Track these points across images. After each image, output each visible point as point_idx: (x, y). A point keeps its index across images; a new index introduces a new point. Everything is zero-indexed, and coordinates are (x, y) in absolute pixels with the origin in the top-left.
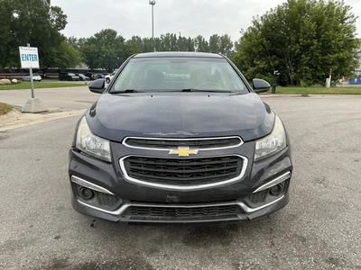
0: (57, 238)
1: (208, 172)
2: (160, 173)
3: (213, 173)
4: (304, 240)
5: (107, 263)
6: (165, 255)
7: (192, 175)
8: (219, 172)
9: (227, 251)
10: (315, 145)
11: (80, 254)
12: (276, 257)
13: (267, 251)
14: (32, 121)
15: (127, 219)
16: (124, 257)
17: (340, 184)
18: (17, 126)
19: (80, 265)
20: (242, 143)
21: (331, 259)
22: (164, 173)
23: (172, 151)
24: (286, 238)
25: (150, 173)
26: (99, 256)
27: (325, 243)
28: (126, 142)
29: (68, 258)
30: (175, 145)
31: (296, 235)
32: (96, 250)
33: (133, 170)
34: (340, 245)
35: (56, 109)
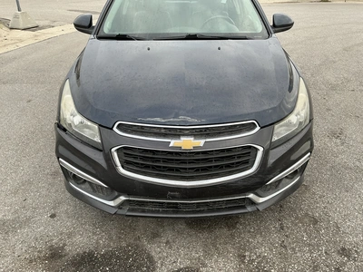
0: (53, 216)
1: (215, 166)
2: (160, 167)
3: (221, 167)
4: (315, 222)
5: (106, 253)
6: (167, 243)
7: (197, 170)
8: (228, 166)
9: (233, 236)
10: (333, 80)
11: (78, 239)
12: (285, 247)
13: (276, 238)
14: (21, 41)
15: (125, 211)
16: (124, 244)
17: (359, 139)
18: (5, 50)
19: (78, 255)
20: (258, 128)
21: (343, 249)
22: (164, 167)
23: (173, 143)
24: (297, 218)
25: (147, 167)
26: (97, 243)
27: (338, 228)
28: (118, 127)
29: (65, 245)
30: (177, 134)
31: (307, 215)
32: (94, 234)
33: (128, 163)
34: (354, 229)
35: (47, 23)
